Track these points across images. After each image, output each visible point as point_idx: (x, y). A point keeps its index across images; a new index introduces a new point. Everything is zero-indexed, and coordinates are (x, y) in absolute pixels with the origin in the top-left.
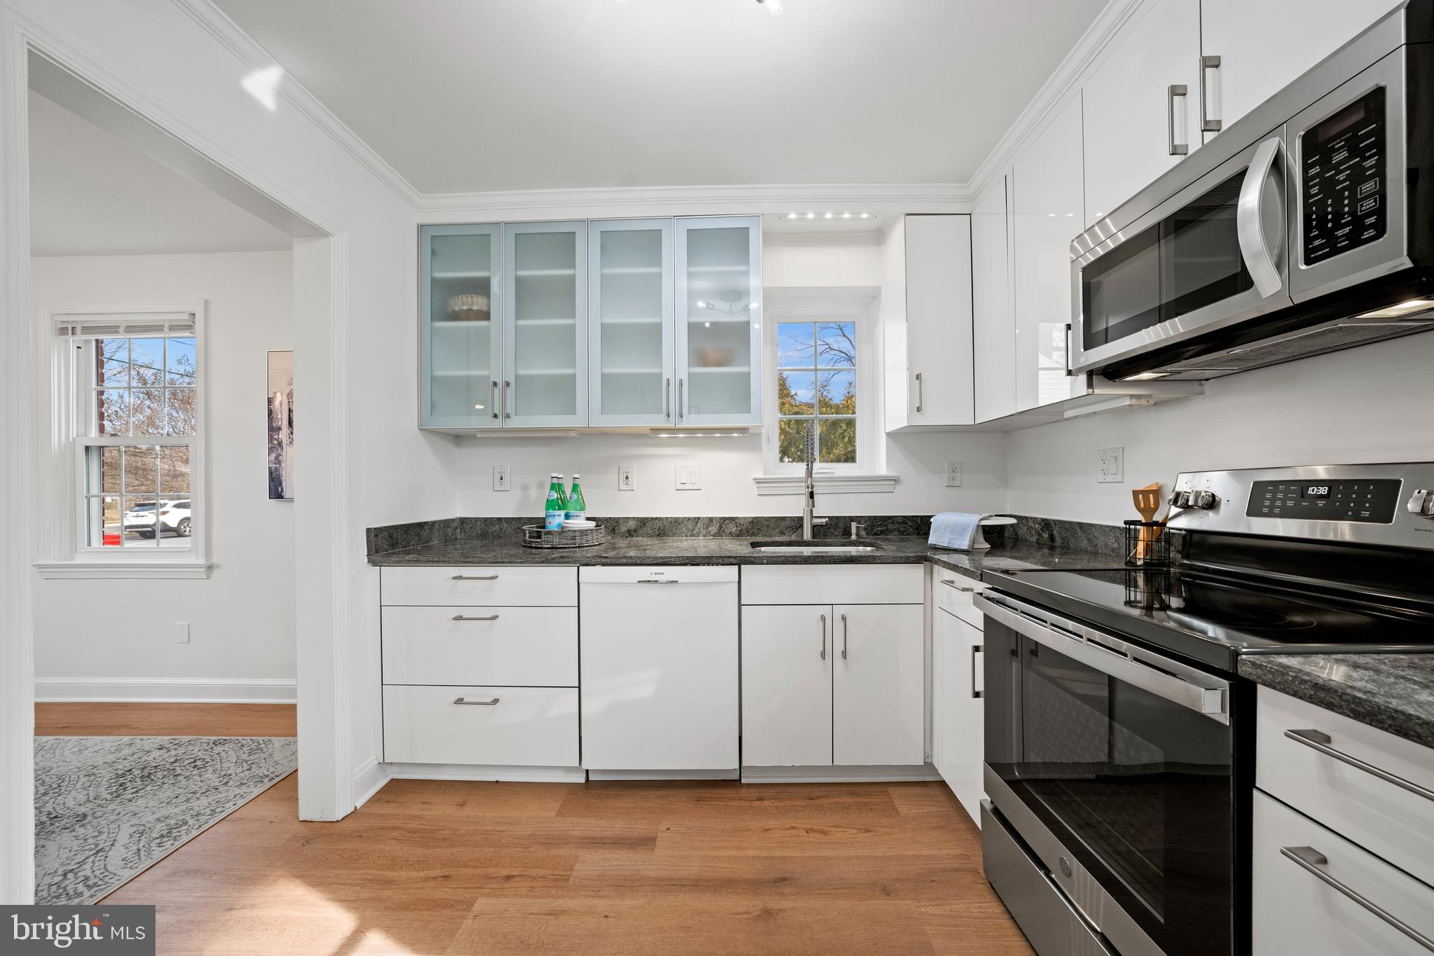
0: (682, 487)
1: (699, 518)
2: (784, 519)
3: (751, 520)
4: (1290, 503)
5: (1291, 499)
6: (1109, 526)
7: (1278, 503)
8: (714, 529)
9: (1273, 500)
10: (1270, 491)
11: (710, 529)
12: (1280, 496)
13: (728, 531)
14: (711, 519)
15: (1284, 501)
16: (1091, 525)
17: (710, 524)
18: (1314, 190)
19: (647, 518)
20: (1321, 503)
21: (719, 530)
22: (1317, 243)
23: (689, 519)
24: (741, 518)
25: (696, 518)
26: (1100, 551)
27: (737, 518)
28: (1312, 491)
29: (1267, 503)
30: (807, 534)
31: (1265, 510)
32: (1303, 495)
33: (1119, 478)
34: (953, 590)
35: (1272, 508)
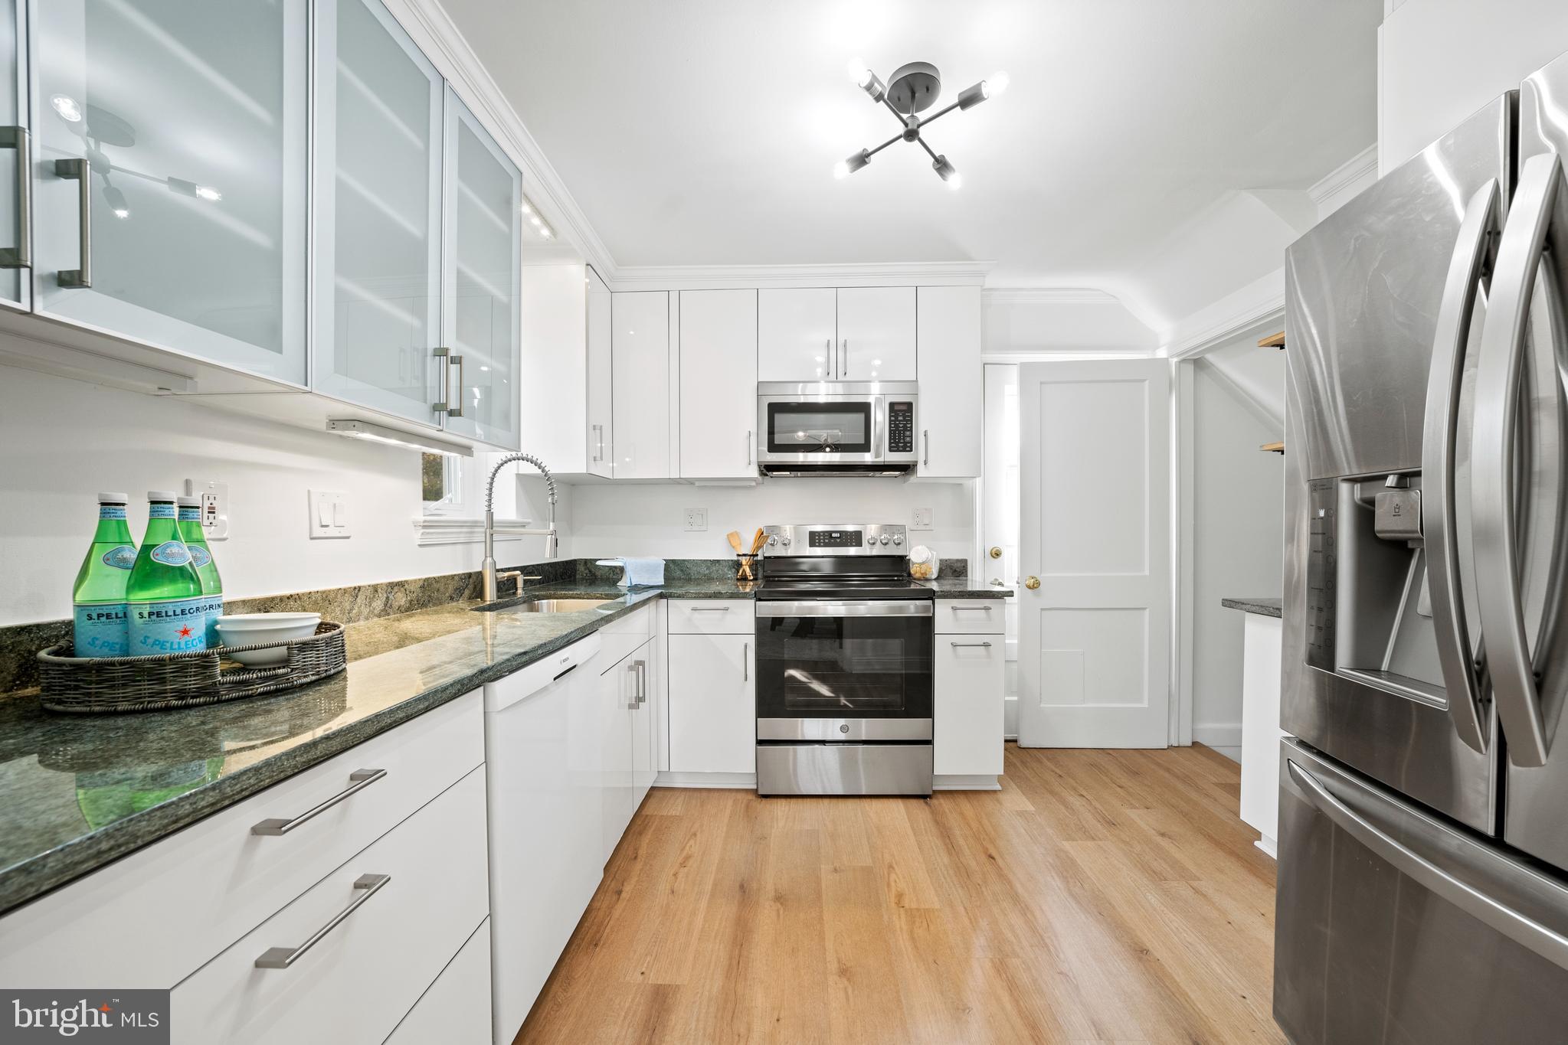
0: (322, 532)
1: (360, 587)
2: (453, 577)
3: (421, 583)
4: (827, 541)
5: (827, 539)
7: (822, 541)
8: (378, 604)
9: (819, 539)
10: (817, 536)
11: (374, 604)
12: (821, 538)
13: (396, 605)
14: (375, 589)
15: (824, 539)
16: (684, 560)
17: (374, 596)
18: (893, 426)
19: (273, 599)
20: (838, 540)
21: (386, 605)
22: (893, 445)
23: (345, 591)
24: (411, 581)
25: (355, 588)
27: (406, 581)
28: (834, 535)
29: (817, 541)
30: (490, 594)
31: (817, 544)
32: (831, 537)
33: (704, 529)
34: (696, 615)
35: (819, 543)
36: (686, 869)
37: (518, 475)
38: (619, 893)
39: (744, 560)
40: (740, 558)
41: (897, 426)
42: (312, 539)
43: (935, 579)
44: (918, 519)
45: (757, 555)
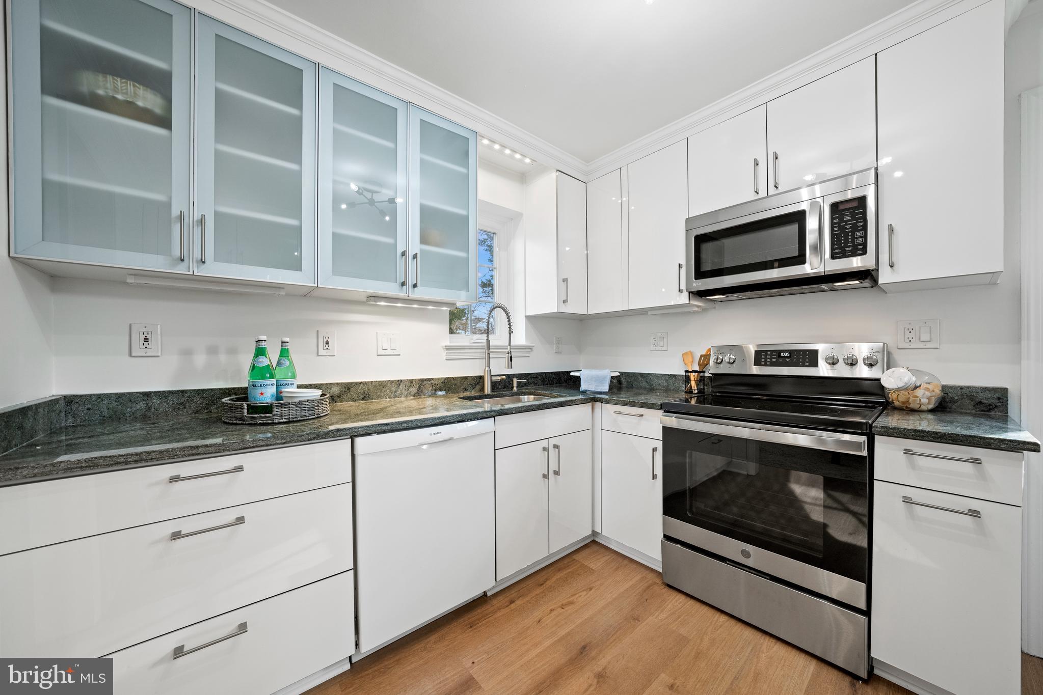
0: (383, 352)
1: (401, 381)
2: (466, 378)
3: (443, 380)
4: (774, 360)
5: (774, 358)
6: (661, 374)
7: (768, 360)
8: (414, 390)
9: (766, 359)
10: (763, 355)
11: (411, 390)
12: (769, 357)
13: (425, 391)
14: (411, 381)
15: (771, 359)
16: (649, 374)
17: (411, 386)
18: (836, 229)
19: (352, 383)
20: (788, 360)
21: (418, 390)
22: (837, 251)
23: (392, 382)
24: (436, 379)
25: (398, 381)
26: (655, 388)
27: (432, 379)
28: (783, 355)
29: (763, 360)
30: (488, 389)
31: (763, 363)
32: (779, 356)
33: (665, 348)
34: (620, 417)
35: (766, 362)
36: (563, 610)
37: (527, 317)
38: (512, 602)
39: (693, 376)
40: (689, 374)
41: (842, 229)
42: (378, 355)
43: (931, 411)
44: (910, 336)
45: (704, 372)
